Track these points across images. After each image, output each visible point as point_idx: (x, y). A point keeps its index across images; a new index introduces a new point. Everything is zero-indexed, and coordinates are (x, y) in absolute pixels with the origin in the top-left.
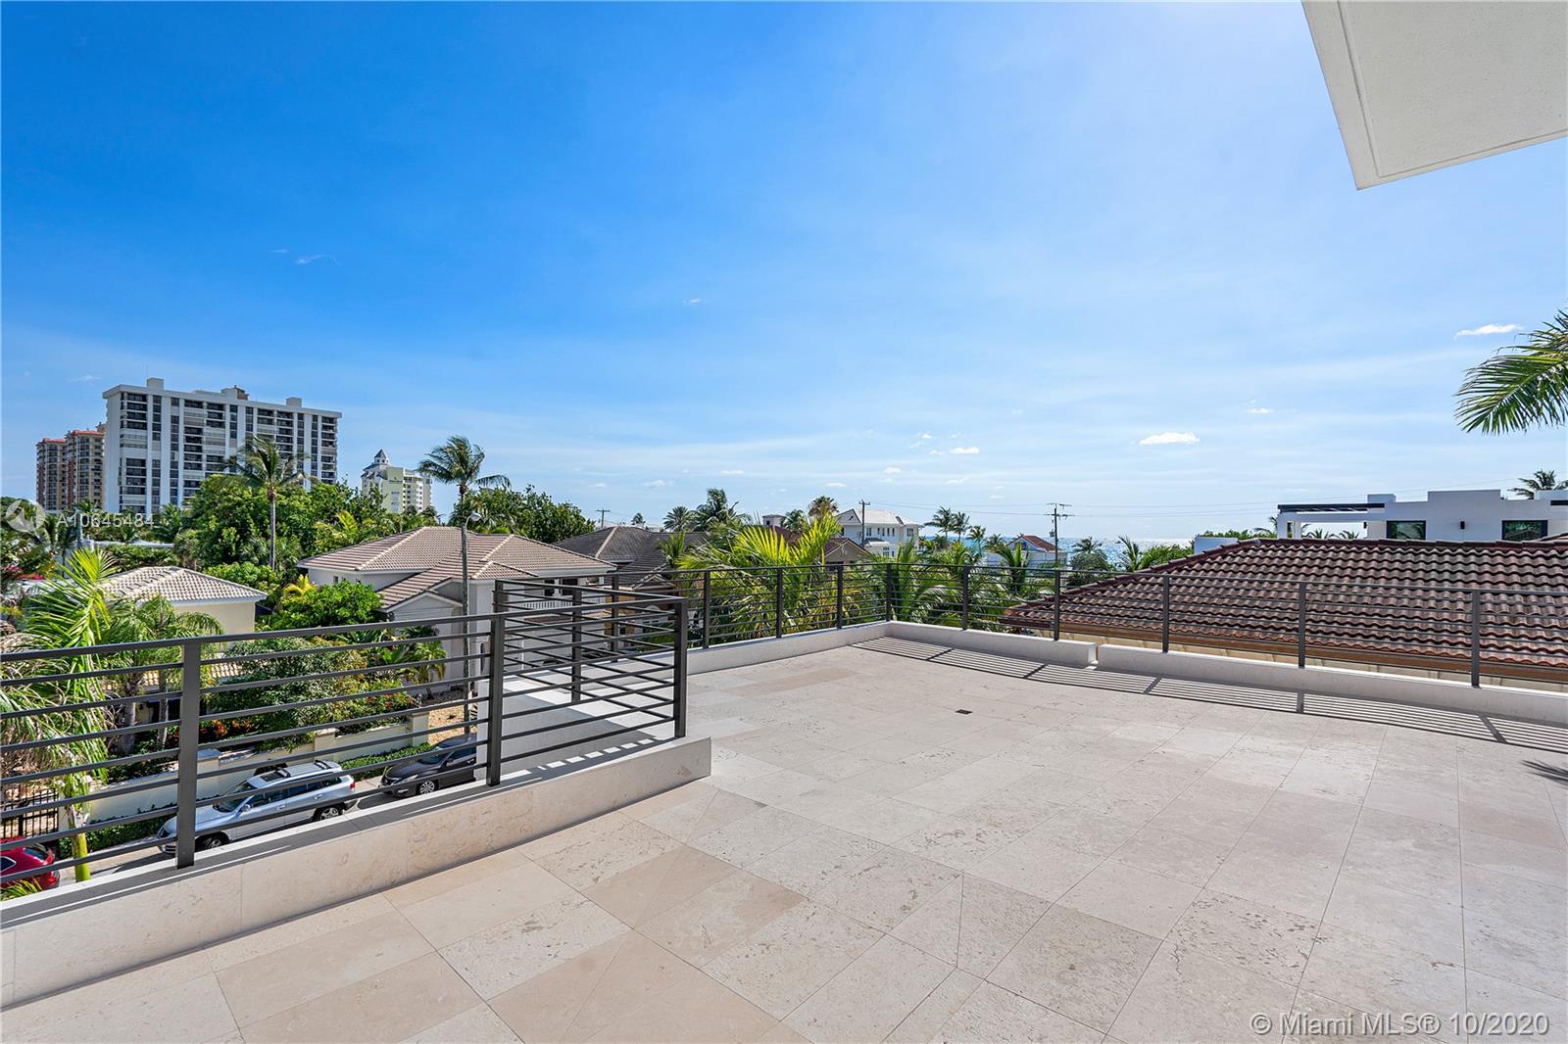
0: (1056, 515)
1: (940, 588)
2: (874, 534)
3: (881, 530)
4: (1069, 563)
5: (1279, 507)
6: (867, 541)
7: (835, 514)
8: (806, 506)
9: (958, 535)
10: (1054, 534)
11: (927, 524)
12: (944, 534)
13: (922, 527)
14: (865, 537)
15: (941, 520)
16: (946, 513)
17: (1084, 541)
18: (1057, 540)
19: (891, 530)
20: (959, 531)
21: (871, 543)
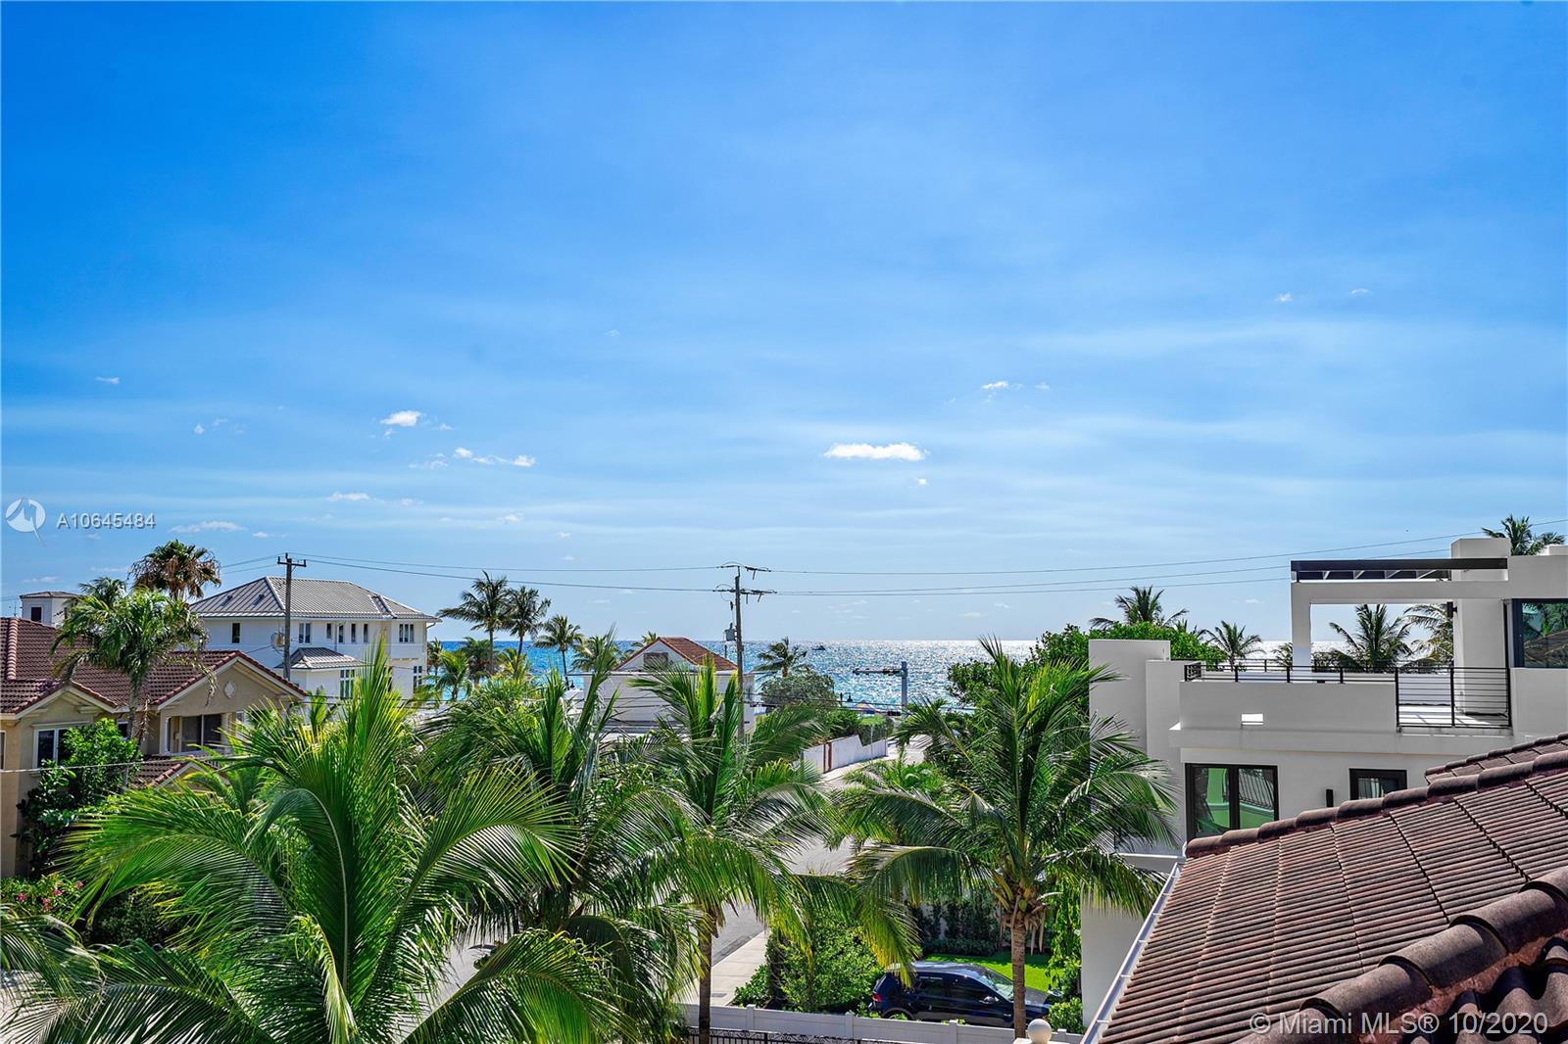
0: (738, 591)
1: (498, 837)
2: (319, 638)
3: (335, 631)
4: (757, 699)
5: (1295, 565)
6: (299, 655)
7: (209, 590)
8: (128, 568)
9: (516, 638)
10: (735, 633)
11: (448, 613)
12: (487, 637)
13: (434, 620)
14: (295, 645)
15: (479, 605)
16: (493, 589)
17: (774, 648)
18: (740, 648)
19: (360, 630)
20: (521, 629)
21: (310, 661)
